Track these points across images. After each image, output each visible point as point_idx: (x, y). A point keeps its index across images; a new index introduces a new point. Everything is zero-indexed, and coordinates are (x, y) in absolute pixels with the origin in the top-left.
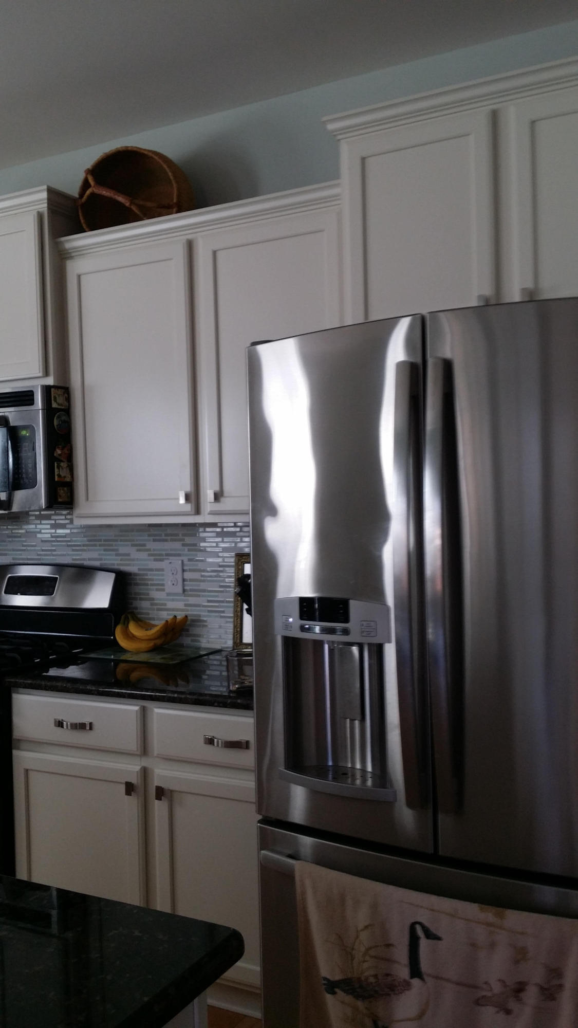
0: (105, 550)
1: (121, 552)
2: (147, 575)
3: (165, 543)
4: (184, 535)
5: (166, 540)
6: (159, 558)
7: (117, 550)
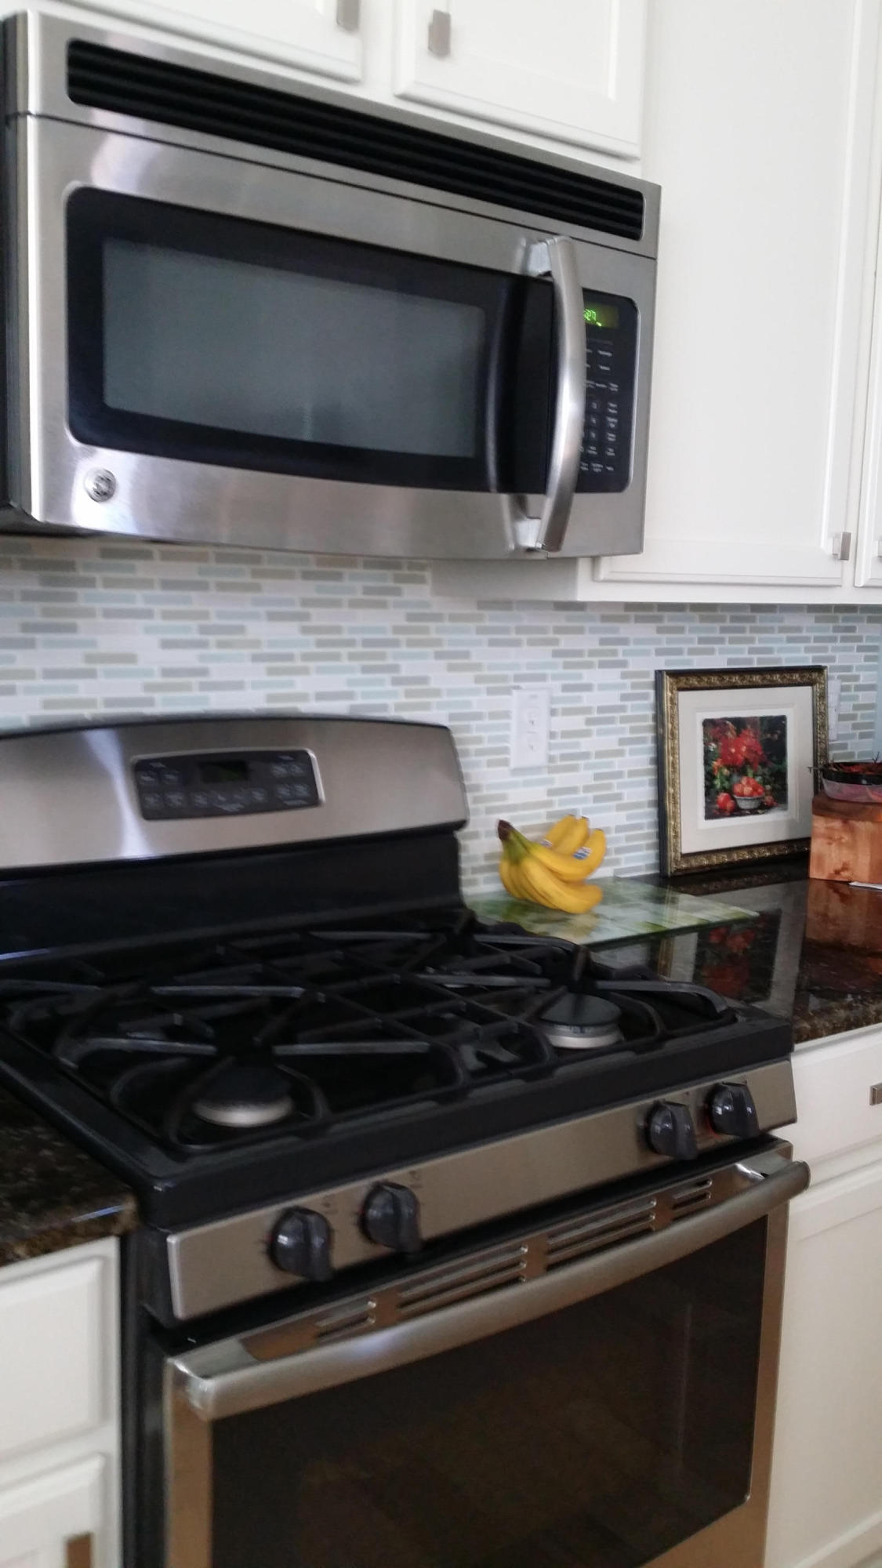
0: (365, 670)
1: (404, 673)
2: (467, 729)
3: (512, 650)
4: (559, 630)
5: (516, 643)
6: (499, 686)
7: (395, 668)
